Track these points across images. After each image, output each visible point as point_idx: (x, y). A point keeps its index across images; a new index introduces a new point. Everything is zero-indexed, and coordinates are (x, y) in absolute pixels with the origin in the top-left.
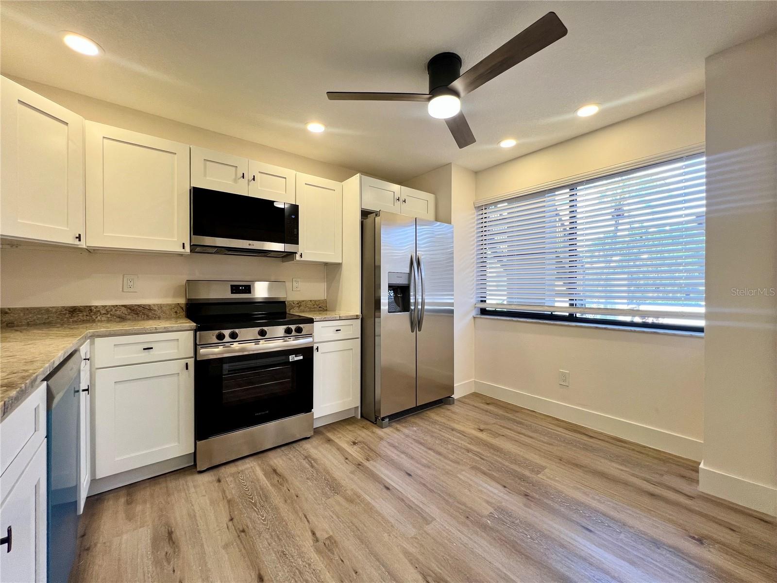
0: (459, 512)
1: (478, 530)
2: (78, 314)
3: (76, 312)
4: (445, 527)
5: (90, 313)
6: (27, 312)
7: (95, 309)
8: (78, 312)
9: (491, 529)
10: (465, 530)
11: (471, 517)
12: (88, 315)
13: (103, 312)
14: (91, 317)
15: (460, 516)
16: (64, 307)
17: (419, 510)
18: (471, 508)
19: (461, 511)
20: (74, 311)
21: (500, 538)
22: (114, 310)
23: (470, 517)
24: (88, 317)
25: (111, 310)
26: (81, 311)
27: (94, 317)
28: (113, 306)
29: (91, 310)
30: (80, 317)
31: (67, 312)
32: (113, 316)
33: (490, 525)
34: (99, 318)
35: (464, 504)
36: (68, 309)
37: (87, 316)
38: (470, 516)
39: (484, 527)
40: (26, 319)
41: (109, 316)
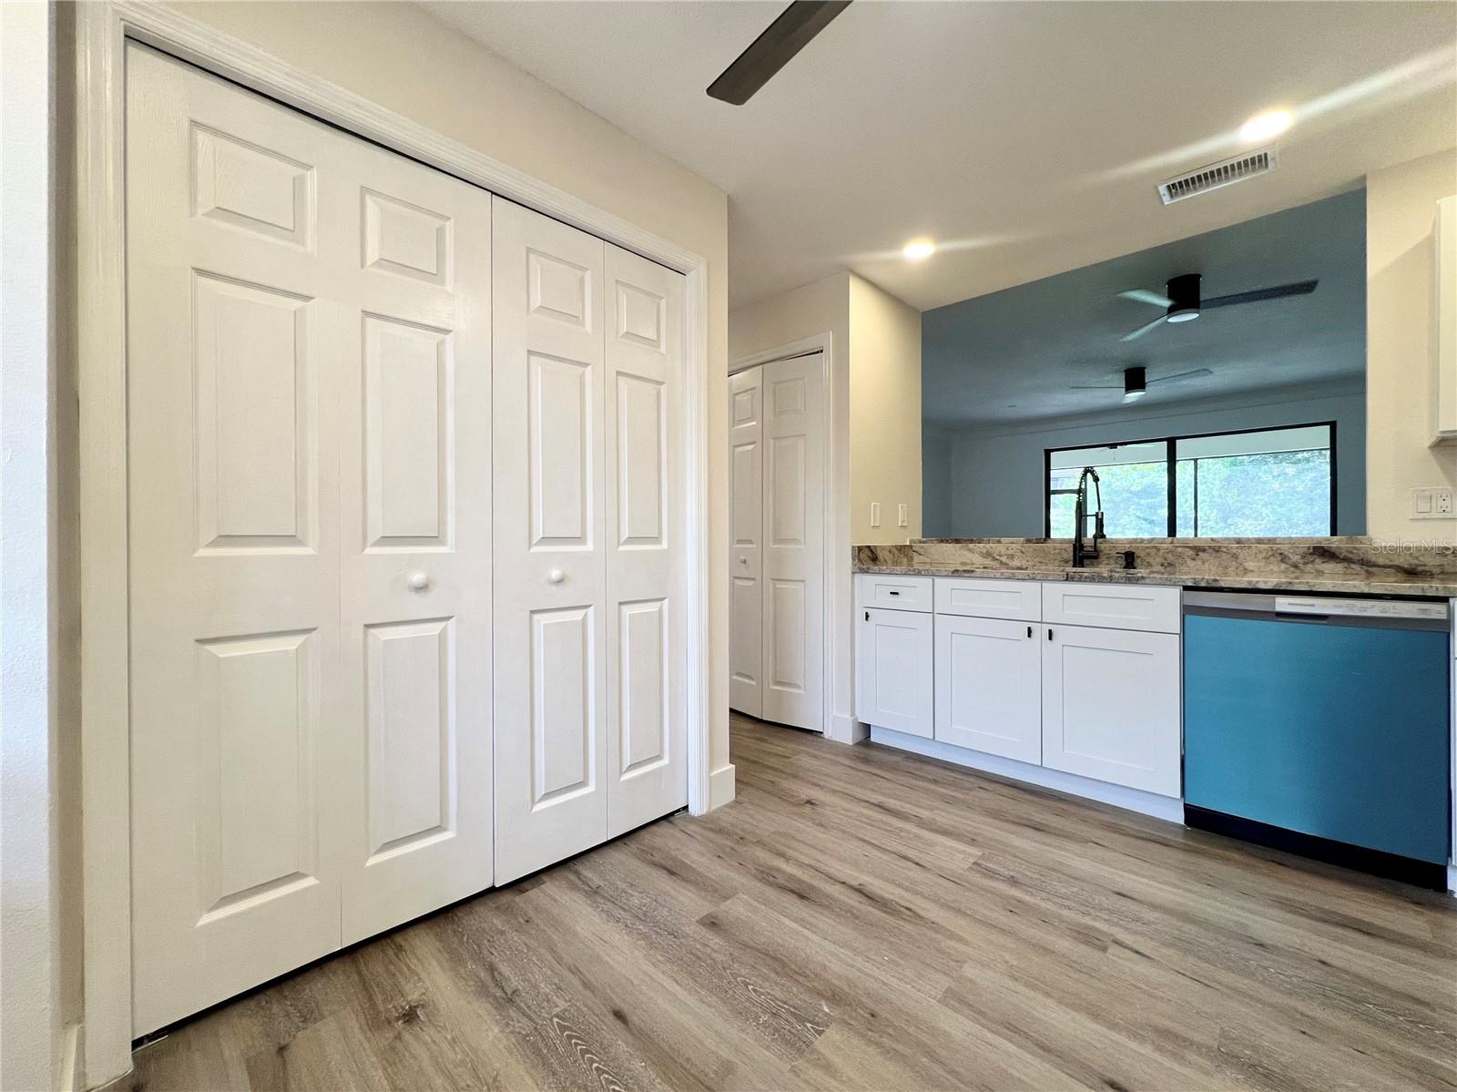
0: (895, 1028)
1: (847, 990)
4: (913, 987)
9: (820, 994)
10: (871, 984)
11: (863, 1017)
15: (888, 1016)
17: (983, 1021)
18: (870, 1042)
19: (890, 1030)
21: (805, 977)
23: (866, 1015)
33: (823, 1003)
35: (887, 1052)
38: (867, 1019)
39: (835, 998)
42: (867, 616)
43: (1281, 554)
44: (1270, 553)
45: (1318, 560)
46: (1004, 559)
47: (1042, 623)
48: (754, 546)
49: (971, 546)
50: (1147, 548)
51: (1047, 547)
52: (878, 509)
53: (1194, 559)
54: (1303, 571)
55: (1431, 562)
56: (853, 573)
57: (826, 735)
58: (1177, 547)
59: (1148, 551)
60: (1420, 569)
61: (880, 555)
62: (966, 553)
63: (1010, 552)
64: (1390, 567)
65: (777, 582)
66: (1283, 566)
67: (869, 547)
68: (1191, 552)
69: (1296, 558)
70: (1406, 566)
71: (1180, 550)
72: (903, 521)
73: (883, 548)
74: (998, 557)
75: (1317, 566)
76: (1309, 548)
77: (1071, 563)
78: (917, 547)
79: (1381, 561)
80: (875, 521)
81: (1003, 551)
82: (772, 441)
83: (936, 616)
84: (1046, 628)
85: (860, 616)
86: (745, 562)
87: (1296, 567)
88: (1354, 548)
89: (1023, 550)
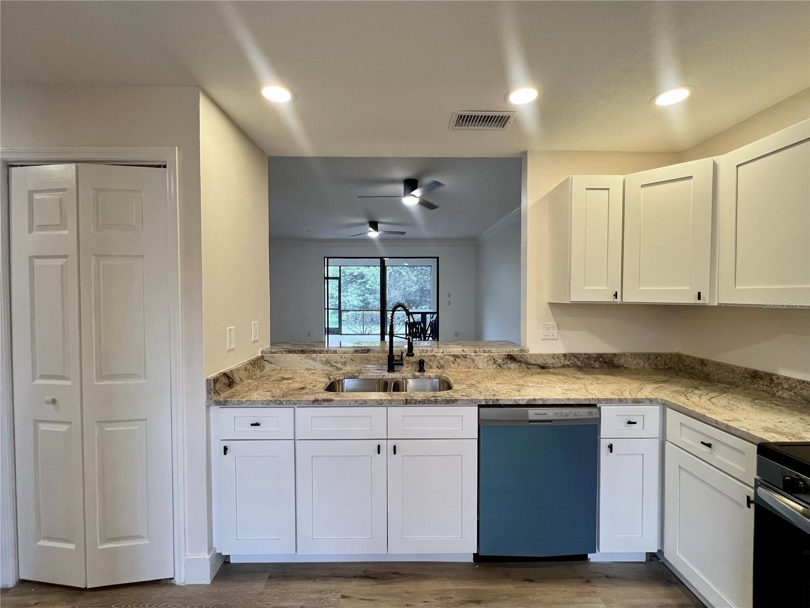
2: (759, 381)
3: (757, 378)
5: (770, 383)
6: (719, 367)
7: (776, 380)
8: (759, 379)
12: (769, 385)
13: (786, 386)
14: (772, 388)
16: (746, 369)
20: (755, 376)
22: (799, 387)
24: (769, 389)
25: (796, 387)
26: (762, 379)
27: (774, 389)
28: (798, 381)
29: (772, 380)
30: (760, 385)
31: (749, 376)
32: (798, 395)
34: (780, 392)
36: (750, 373)
37: (767, 386)
40: (718, 374)
41: (792, 393)
42: (225, 449)
43: (494, 359)
44: (489, 358)
45: (509, 362)
46: (339, 365)
47: (387, 439)
48: (68, 383)
49: (314, 355)
50: (430, 356)
51: (370, 356)
52: (233, 334)
53: (454, 363)
54: (502, 368)
55: (550, 361)
56: (208, 407)
57: (179, 581)
58: (445, 355)
59: (430, 358)
60: (546, 365)
61: (236, 377)
62: (310, 361)
63: (343, 360)
64: (536, 365)
65: (103, 424)
66: (495, 366)
67: (225, 374)
68: (452, 359)
69: (500, 361)
70: (541, 364)
71: (447, 357)
72: (255, 337)
73: (238, 370)
74: (334, 364)
75: (508, 365)
76: (505, 355)
77: (386, 367)
78: (267, 356)
79: (533, 362)
80: (230, 345)
81: (338, 358)
82: (93, 260)
83: (297, 442)
84: (391, 444)
85: (217, 449)
86: (54, 401)
87: (500, 366)
88: (523, 355)
89: (353, 358)
